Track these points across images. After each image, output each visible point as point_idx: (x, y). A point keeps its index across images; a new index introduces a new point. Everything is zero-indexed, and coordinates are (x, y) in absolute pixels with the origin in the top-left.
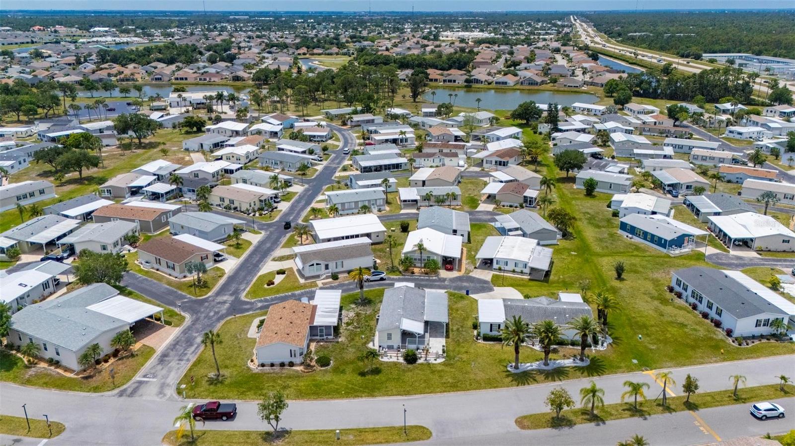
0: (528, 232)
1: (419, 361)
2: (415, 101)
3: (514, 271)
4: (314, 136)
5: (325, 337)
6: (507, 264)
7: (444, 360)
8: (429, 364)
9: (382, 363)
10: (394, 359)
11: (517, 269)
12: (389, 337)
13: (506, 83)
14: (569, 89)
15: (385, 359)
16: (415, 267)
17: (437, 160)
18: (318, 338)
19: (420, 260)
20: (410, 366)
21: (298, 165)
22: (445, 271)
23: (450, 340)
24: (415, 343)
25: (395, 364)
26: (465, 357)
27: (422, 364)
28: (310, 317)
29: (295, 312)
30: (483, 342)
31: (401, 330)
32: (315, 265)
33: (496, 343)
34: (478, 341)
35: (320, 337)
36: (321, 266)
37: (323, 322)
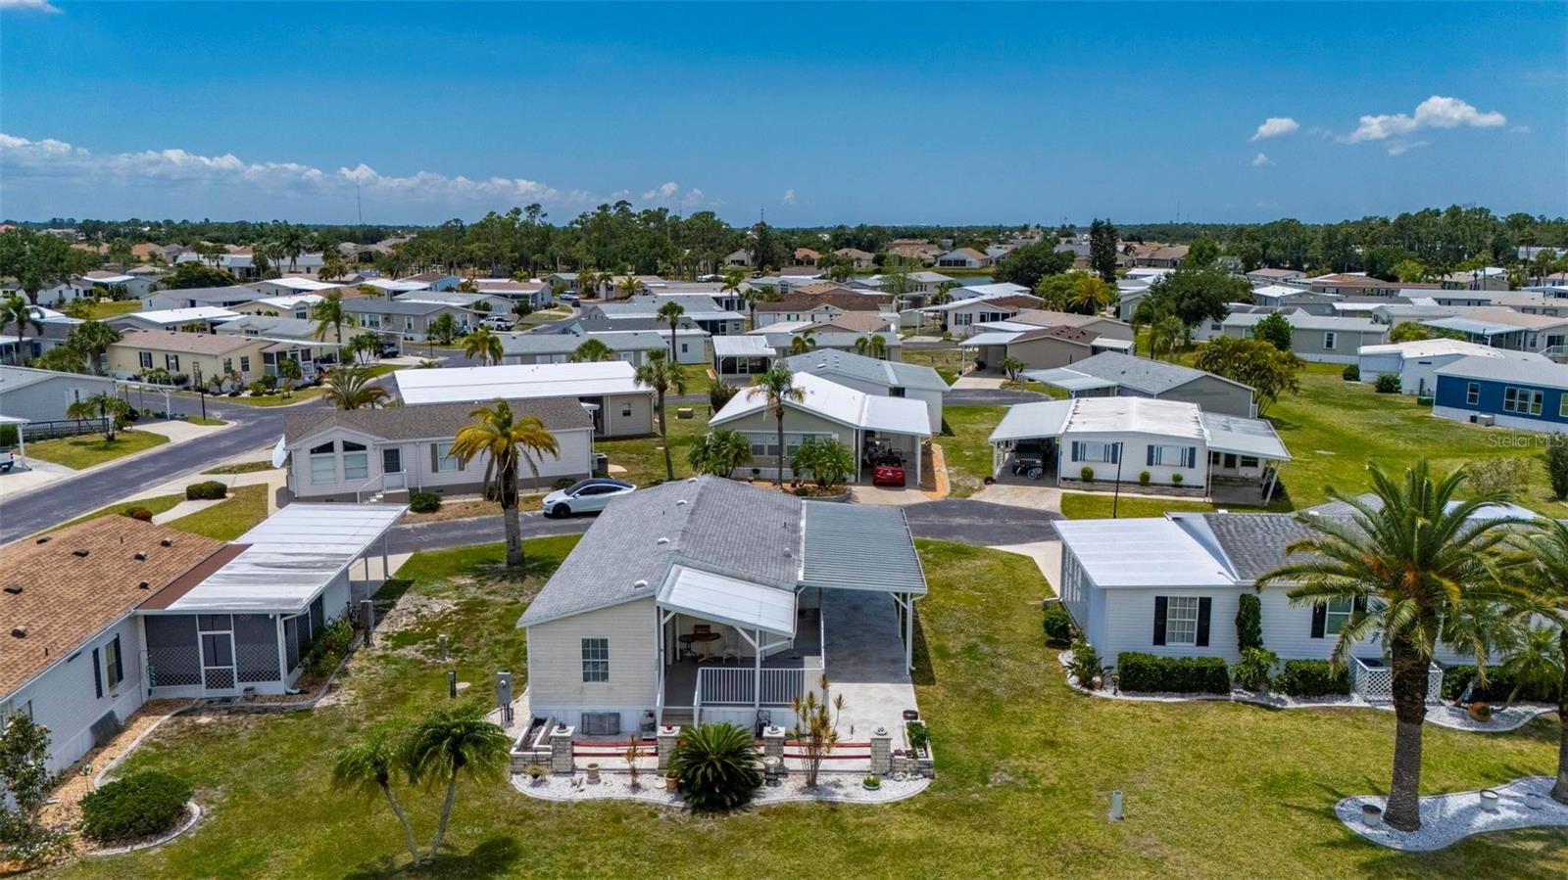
1: (773, 796)
3: (1144, 482)
5: (239, 688)
6: (1114, 453)
7: (923, 784)
8: (834, 807)
9: (529, 812)
10: (614, 788)
11: (1160, 474)
12: (595, 657)
15: (557, 789)
17: (822, 315)
18: (199, 692)
20: (707, 825)
22: (872, 489)
23: (938, 691)
24: (745, 698)
25: (614, 813)
26: (1045, 765)
27: (787, 811)
28: (170, 581)
29: (86, 554)
30: (1121, 696)
31: (667, 613)
32: (338, 447)
33: (1195, 699)
34: (1094, 693)
35: (210, 690)
36: (366, 455)
37: (233, 600)
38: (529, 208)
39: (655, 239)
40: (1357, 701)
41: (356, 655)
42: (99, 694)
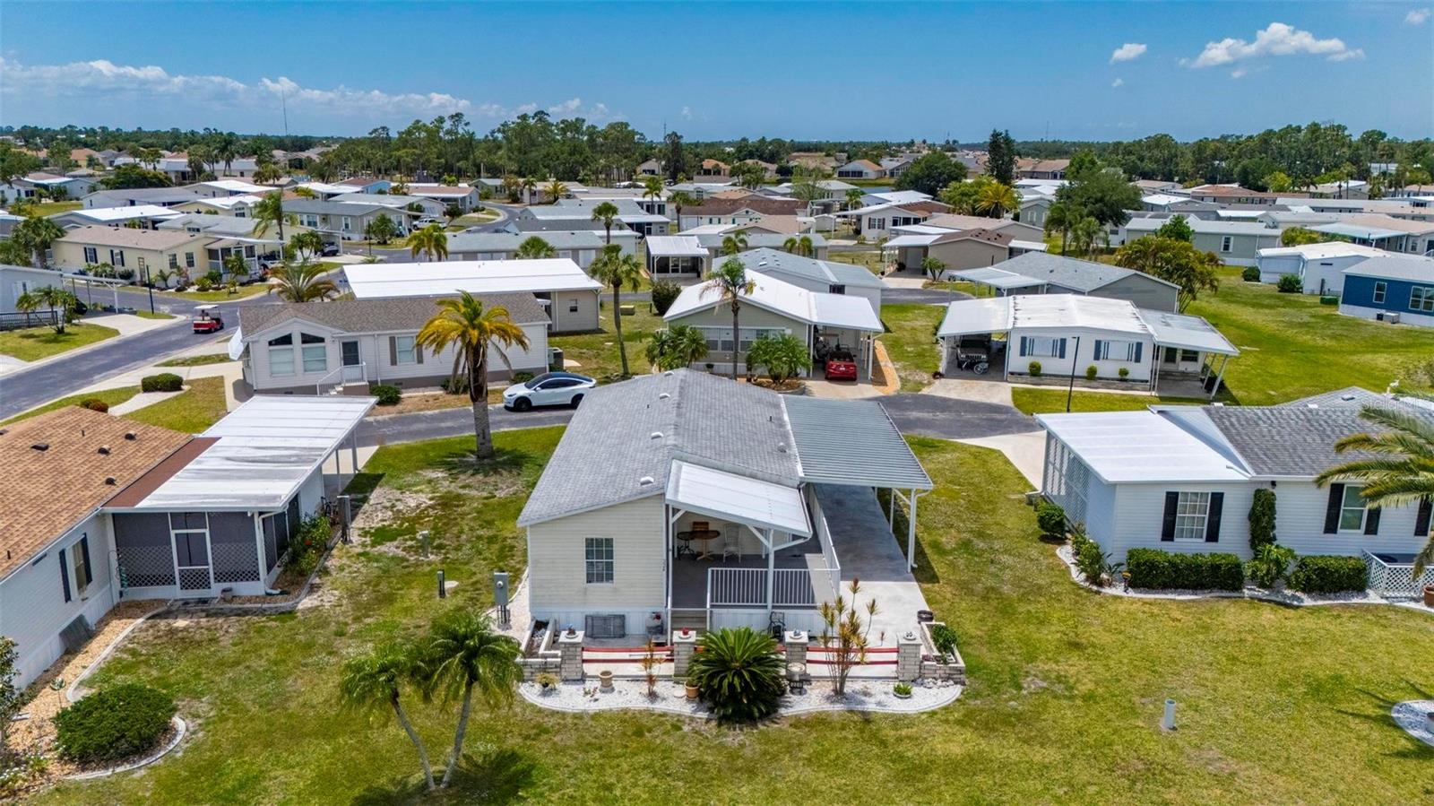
1: (801, 705)
3: (1093, 376)
5: (216, 589)
6: (1060, 349)
7: (952, 693)
8: (867, 718)
9: (543, 726)
10: (629, 697)
11: (1107, 369)
12: (600, 560)
15: (569, 699)
17: (742, 220)
18: (174, 592)
20: (736, 737)
22: (826, 383)
23: (944, 590)
24: (757, 599)
25: (635, 726)
27: (817, 722)
28: (137, 476)
29: (46, 448)
30: (1132, 593)
31: (675, 511)
32: (297, 339)
33: (1208, 596)
34: (1103, 590)
35: (184, 591)
36: (324, 347)
37: (207, 496)
38: (452, 117)
39: (575, 146)
40: (1373, 597)
41: (334, 552)
42: (68, 598)
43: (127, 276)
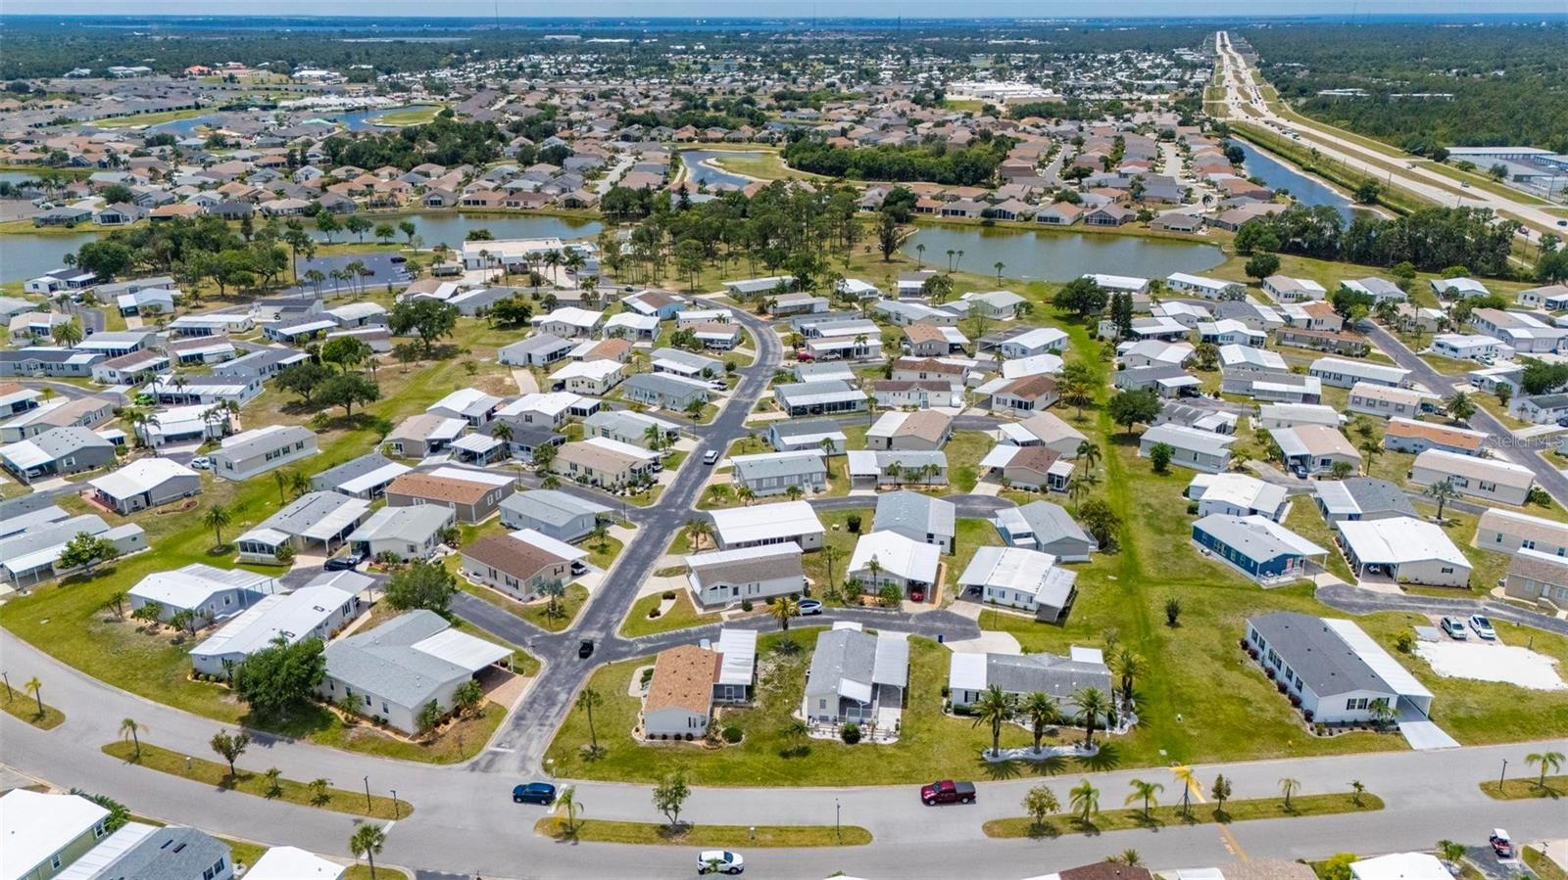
0: (1044, 542)
1: (863, 741)
2: (887, 260)
3: (1013, 607)
4: (712, 341)
5: (734, 701)
6: (1003, 595)
7: (897, 739)
8: (876, 744)
9: (812, 741)
10: (828, 736)
11: (1019, 604)
12: (823, 705)
13: (1057, 220)
14: (1172, 234)
15: (816, 736)
16: (866, 593)
17: (915, 396)
18: (725, 700)
19: (874, 583)
20: (849, 746)
21: (688, 401)
22: (910, 602)
23: (907, 711)
24: (857, 714)
25: (830, 743)
26: (925, 736)
27: (866, 745)
28: (713, 676)
29: (693, 663)
30: (954, 715)
31: (838, 694)
32: (719, 588)
33: (972, 717)
34: (946, 714)
36: (727, 590)
37: (728, 681)
43: (594, 482)
